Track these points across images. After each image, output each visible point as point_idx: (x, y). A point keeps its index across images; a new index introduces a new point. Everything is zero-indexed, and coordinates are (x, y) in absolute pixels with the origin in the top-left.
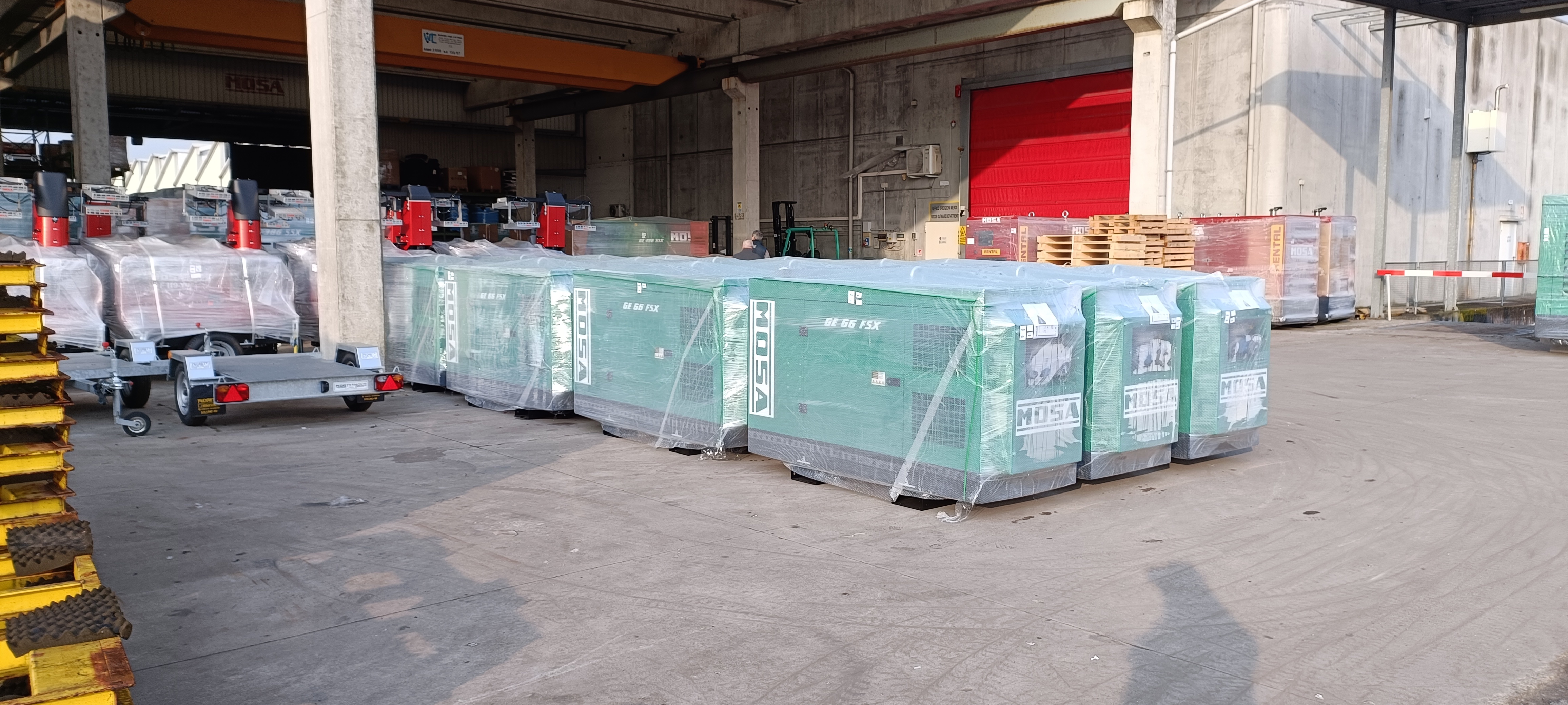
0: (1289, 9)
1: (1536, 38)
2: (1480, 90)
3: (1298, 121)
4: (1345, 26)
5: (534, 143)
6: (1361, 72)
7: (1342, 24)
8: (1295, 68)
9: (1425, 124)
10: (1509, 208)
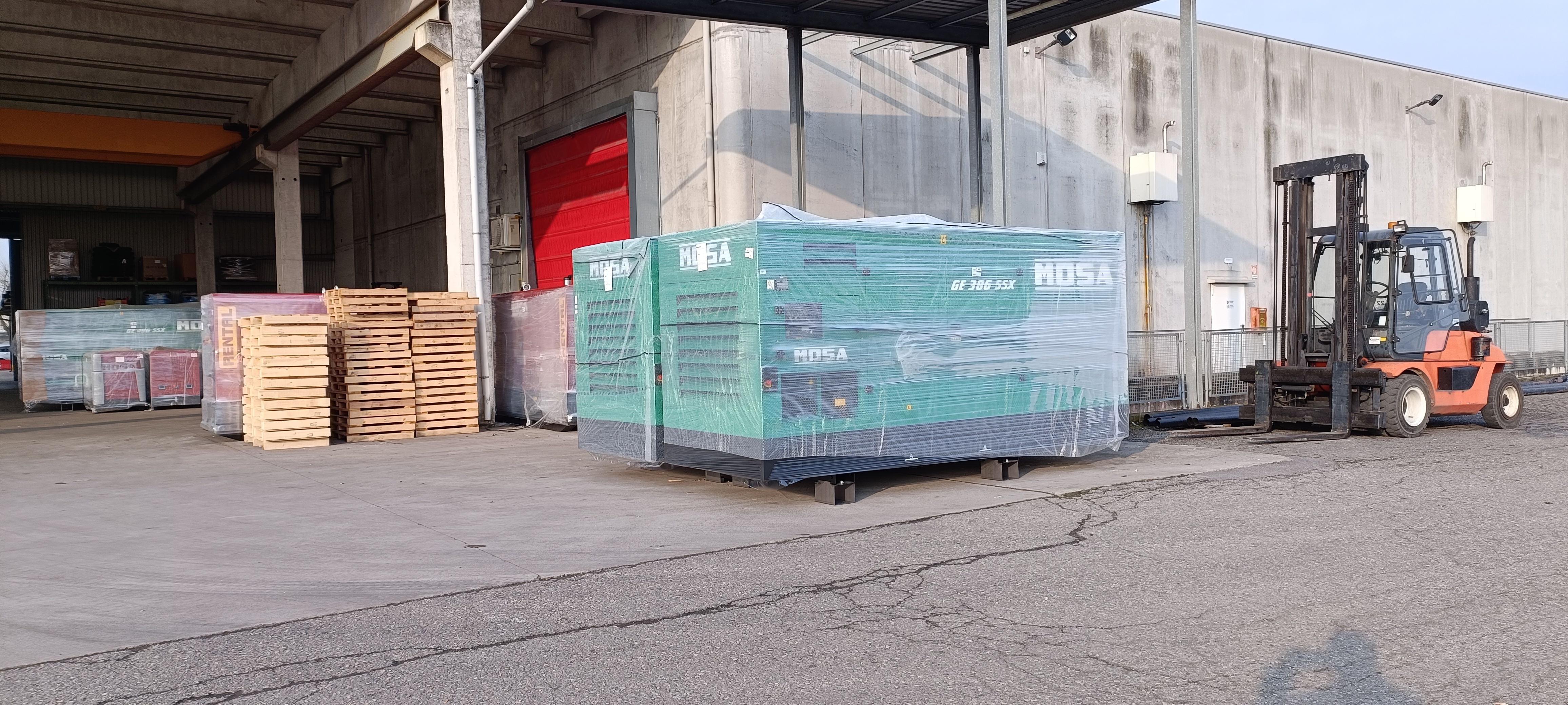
0: (738, 37)
1: (1262, 67)
2: (1150, 130)
3: (770, 169)
4: (858, 56)
5: (212, 226)
6: (899, 110)
7: (852, 53)
8: (755, 106)
9: (1043, 170)
10: (1226, 267)
